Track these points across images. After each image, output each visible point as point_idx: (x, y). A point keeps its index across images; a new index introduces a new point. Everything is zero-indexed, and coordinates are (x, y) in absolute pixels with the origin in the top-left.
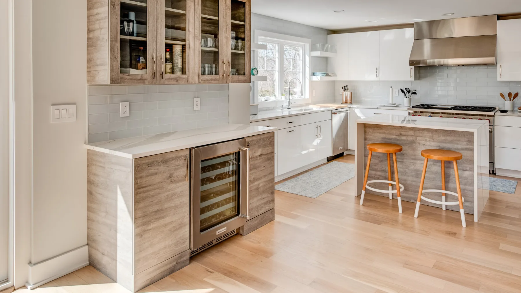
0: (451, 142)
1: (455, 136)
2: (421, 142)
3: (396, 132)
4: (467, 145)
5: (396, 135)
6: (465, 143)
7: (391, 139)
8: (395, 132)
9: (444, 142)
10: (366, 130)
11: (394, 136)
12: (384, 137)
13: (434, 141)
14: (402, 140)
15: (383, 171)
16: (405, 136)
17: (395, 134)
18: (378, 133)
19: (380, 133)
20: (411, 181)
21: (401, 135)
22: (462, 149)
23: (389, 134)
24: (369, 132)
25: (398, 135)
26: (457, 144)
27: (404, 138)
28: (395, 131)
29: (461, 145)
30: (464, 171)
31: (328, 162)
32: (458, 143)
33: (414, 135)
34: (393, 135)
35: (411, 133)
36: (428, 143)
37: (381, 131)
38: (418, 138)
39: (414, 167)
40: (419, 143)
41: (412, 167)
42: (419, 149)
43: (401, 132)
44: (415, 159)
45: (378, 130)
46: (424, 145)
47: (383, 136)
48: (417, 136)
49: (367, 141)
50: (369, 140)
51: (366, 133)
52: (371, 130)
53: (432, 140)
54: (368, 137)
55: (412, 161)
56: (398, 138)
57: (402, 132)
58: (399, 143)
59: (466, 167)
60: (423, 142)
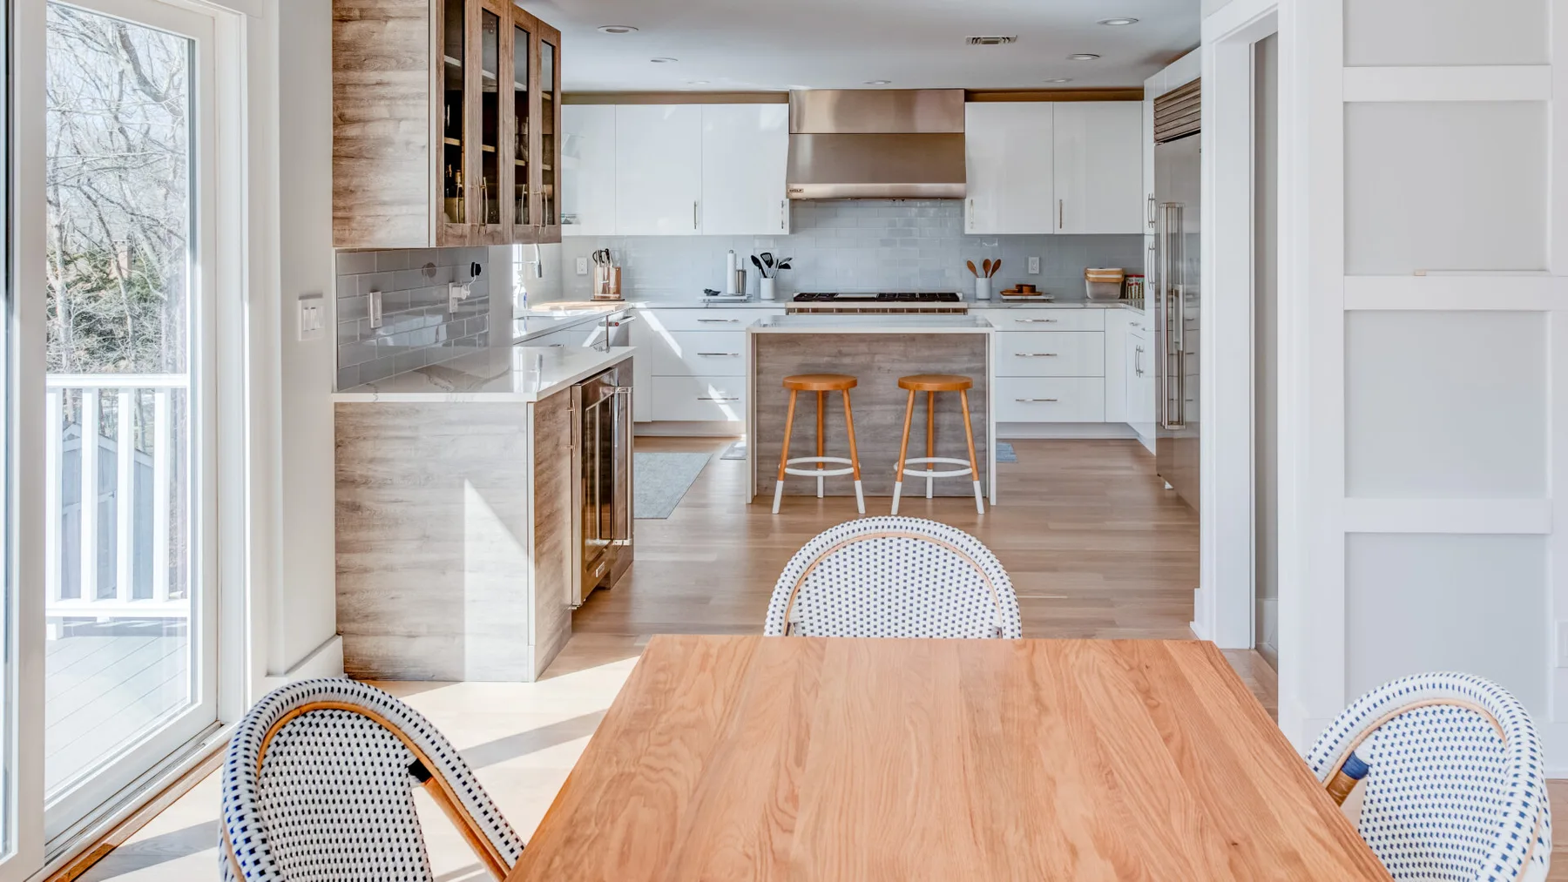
0: (939, 360)
1: (947, 346)
2: (882, 365)
3: (830, 349)
4: (970, 361)
5: (830, 356)
6: (966, 358)
7: (818, 366)
8: (827, 349)
9: (927, 360)
10: (761, 350)
11: (826, 359)
12: (804, 362)
13: (908, 361)
14: (844, 365)
16: (849, 355)
17: (827, 354)
18: (788, 354)
19: (795, 354)
21: (841, 354)
23: (813, 354)
24: (766, 354)
25: (834, 354)
26: (951, 361)
27: (847, 360)
28: (828, 347)
29: (960, 364)
32: (954, 358)
33: (868, 352)
34: (823, 357)
35: (863, 347)
36: (897, 366)
37: (796, 349)
38: (877, 358)
40: (879, 368)
41: (865, 421)
42: (878, 380)
43: (842, 348)
44: (872, 403)
45: (788, 348)
46: (889, 370)
47: (798, 360)
48: (876, 354)
49: (761, 376)
50: (767, 373)
51: (761, 357)
52: (771, 350)
53: (905, 359)
54: (764, 365)
55: (864, 408)
56: (836, 361)
57: (844, 347)
58: (846, 371)
60: (888, 366)
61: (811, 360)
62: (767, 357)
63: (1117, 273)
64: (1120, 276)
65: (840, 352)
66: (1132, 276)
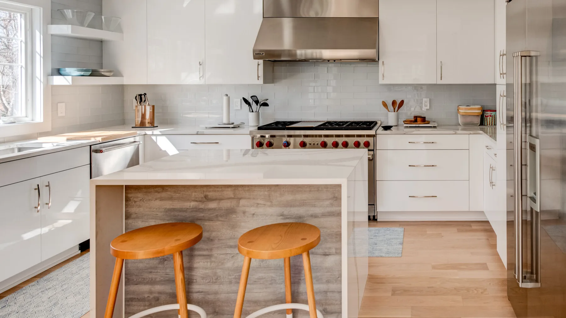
0: (303, 204)
1: (310, 191)
2: (247, 209)
3: (196, 194)
4: (332, 205)
5: (196, 201)
6: (328, 202)
7: (185, 210)
8: (194, 194)
10: (130, 195)
11: (193, 204)
12: (171, 207)
13: (271, 206)
14: (210, 210)
15: (168, 280)
16: (216, 199)
17: (193, 199)
18: (156, 199)
19: (161, 199)
20: (227, 293)
21: (207, 199)
22: (324, 215)
23: (179, 199)
24: (135, 199)
25: (200, 199)
26: (314, 206)
27: (212, 205)
28: (195, 192)
29: (322, 208)
30: (327, 256)
31: (81, 252)
32: (317, 203)
33: (233, 197)
34: (191, 202)
36: (261, 210)
37: (163, 195)
38: (242, 202)
39: (234, 263)
40: (244, 212)
41: (229, 265)
42: (243, 224)
43: (208, 193)
45: (156, 194)
46: (254, 214)
47: (168, 205)
48: (240, 199)
49: (130, 221)
50: (134, 218)
51: (129, 202)
52: (139, 195)
53: (269, 203)
54: (133, 210)
56: (202, 206)
57: (210, 192)
58: (203, 216)
59: (330, 248)
60: (252, 210)
61: (177, 205)
62: (135, 202)
63: (478, 109)
64: (480, 111)
65: (206, 197)
66: (487, 111)
